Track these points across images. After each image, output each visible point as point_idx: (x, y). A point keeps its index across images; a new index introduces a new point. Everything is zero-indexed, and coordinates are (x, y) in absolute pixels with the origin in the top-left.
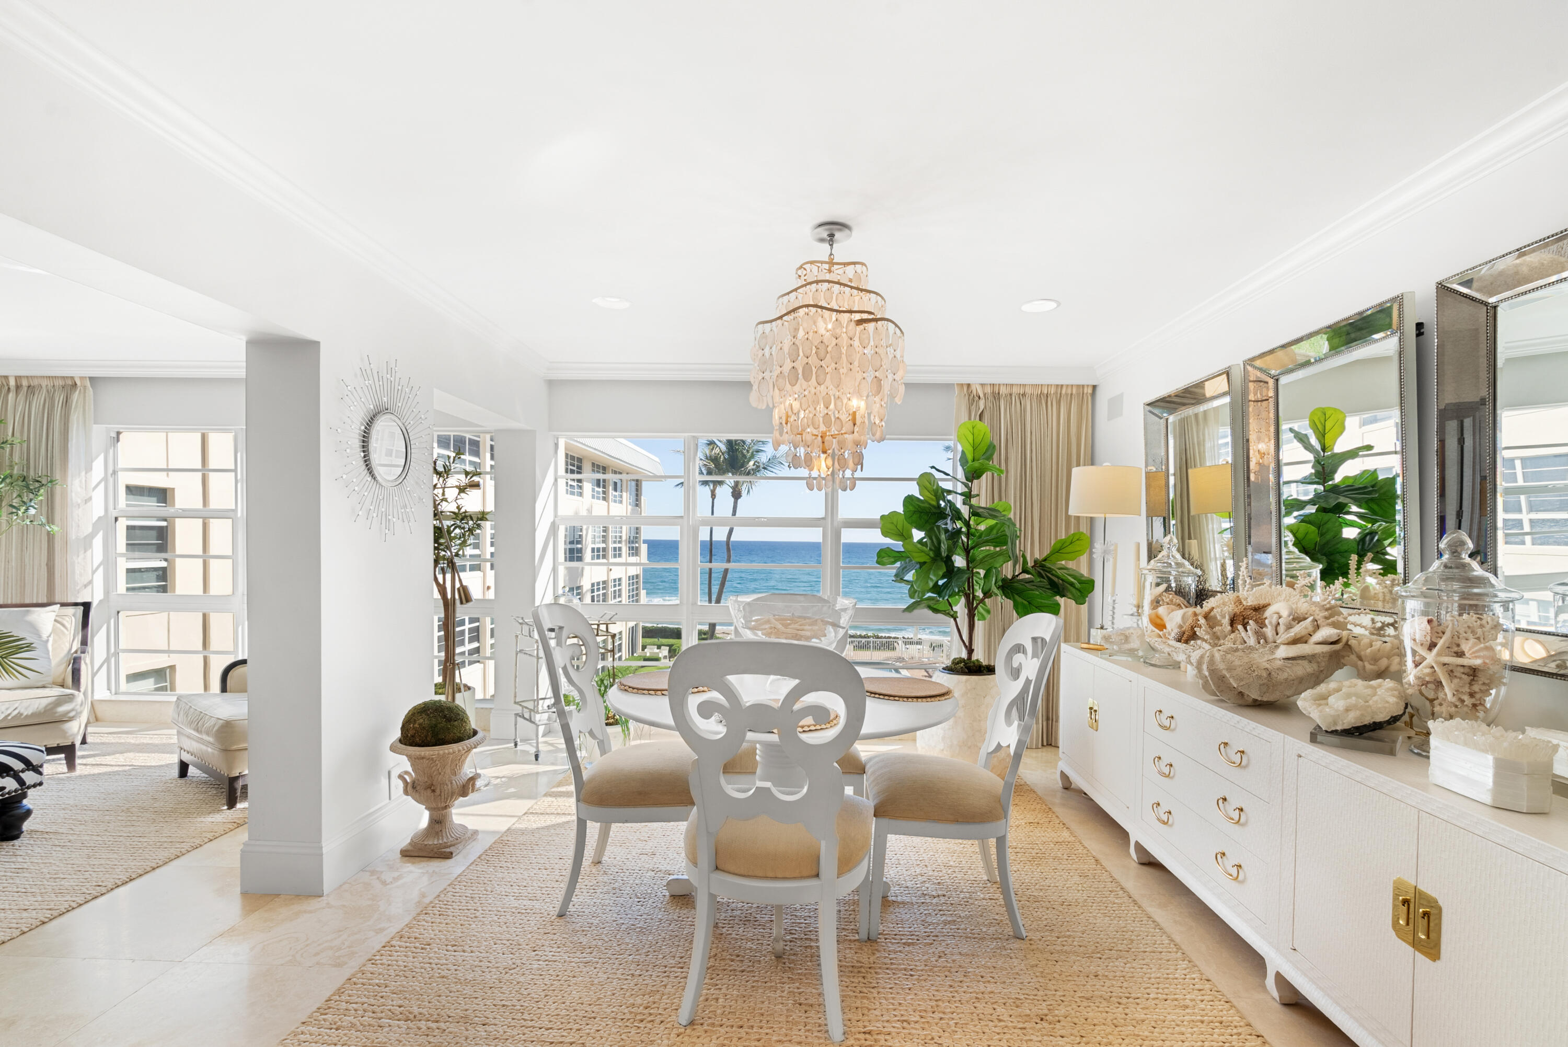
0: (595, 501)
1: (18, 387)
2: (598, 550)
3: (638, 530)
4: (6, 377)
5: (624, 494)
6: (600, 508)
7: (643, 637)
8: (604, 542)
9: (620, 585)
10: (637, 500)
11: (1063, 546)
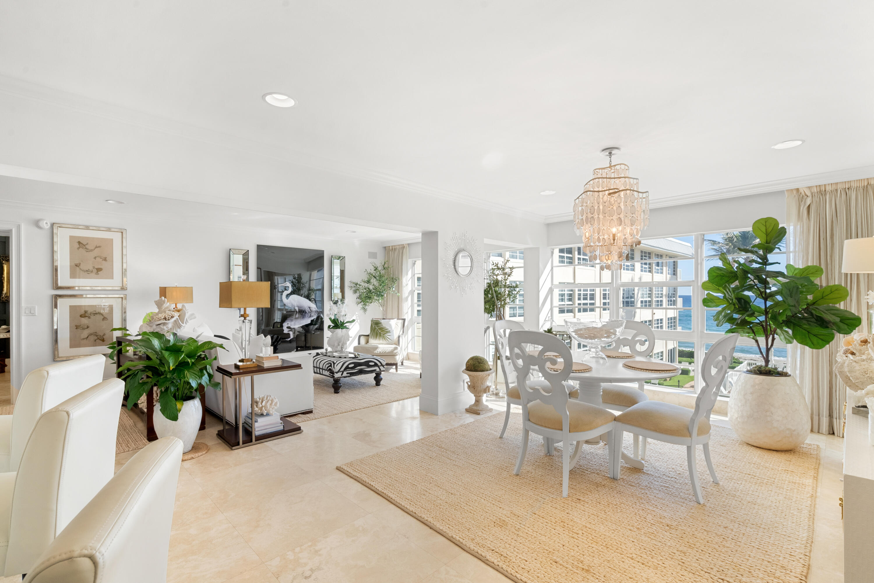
0: (643, 273)
1: (392, 249)
2: (646, 302)
3: (675, 290)
4: (390, 247)
5: (664, 268)
6: (647, 277)
7: (679, 357)
8: (649, 297)
9: (661, 323)
10: (674, 271)
11: (825, 295)
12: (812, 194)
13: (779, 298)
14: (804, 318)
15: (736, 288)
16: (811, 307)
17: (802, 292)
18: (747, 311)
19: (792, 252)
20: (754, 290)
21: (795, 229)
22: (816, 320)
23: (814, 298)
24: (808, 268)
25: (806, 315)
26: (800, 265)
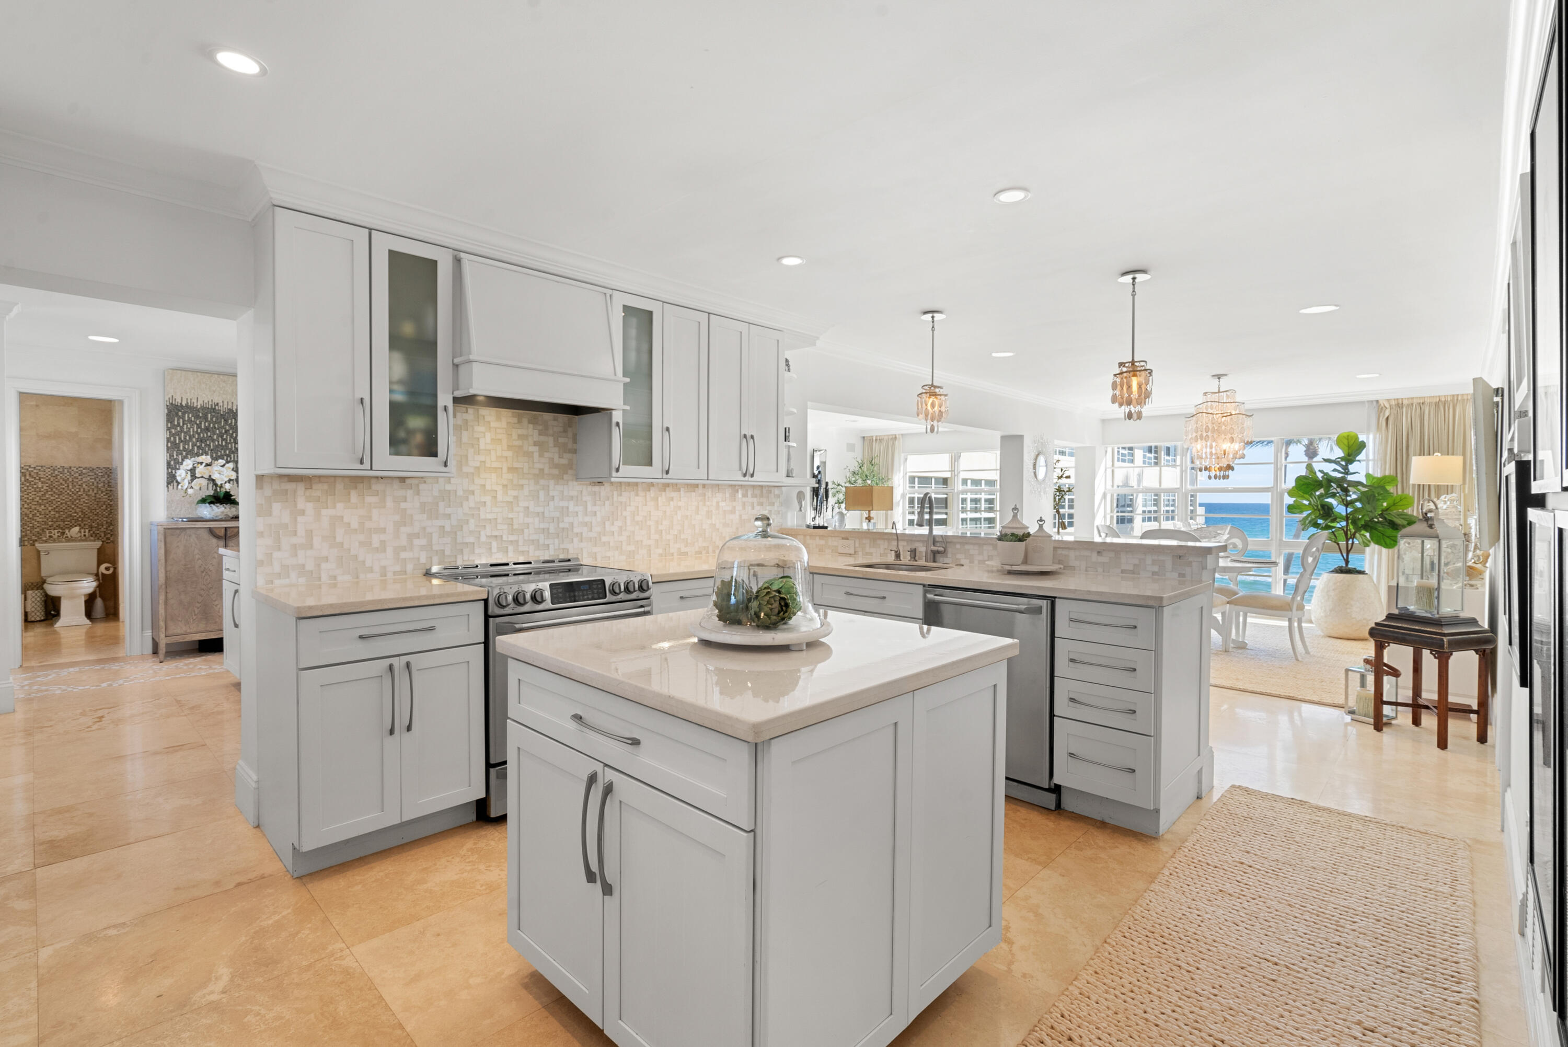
1: (876, 440)
4: (872, 436)
11: (1396, 502)
12: (1390, 406)
13: (1358, 505)
14: (1379, 522)
15: (1321, 496)
16: (1384, 512)
17: (1378, 500)
18: (1331, 516)
19: (1371, 460)
20: (1336, 498)
21: (1374, 439)
22: (1389, 523)
23: (1387, 504)
24: (1384, 478)
25: (1380, 519)
26: (1378, 474)
